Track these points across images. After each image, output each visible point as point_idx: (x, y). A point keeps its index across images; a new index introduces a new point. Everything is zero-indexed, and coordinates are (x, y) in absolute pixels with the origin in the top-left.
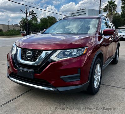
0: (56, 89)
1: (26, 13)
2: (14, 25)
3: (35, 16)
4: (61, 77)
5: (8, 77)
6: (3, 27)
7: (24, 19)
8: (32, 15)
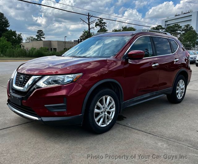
0: (40, 119)
1: (89, 23)
2: (73, 41)
3: (104, 28)
4: (45, 106)
5: (7, 104)
6: (58, 45)
7: (86, 32)
8: (100, 26)
